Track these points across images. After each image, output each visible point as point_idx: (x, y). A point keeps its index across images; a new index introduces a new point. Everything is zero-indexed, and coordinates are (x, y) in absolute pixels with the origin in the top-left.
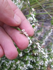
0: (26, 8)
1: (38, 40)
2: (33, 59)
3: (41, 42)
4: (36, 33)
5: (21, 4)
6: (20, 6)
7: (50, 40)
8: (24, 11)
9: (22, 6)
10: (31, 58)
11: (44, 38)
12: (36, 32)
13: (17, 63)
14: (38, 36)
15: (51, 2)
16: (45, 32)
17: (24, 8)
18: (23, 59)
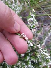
0: (25, 10)
1: (38, 40)
2: (35, 60)
3: (41, 42)
4: (36, 34)
5: (21, 6)
6: (20, 8)
7: (49, 40)
8: (24, 13)
9: (22, 8)
10: (33, 59)
11: (44, 38)
12: (36, 32)
13: (18, 64)
14: (38, 37)
15: (49, 4)
16: (44, 32)
17: (24, 10)
18: (24, 59)
